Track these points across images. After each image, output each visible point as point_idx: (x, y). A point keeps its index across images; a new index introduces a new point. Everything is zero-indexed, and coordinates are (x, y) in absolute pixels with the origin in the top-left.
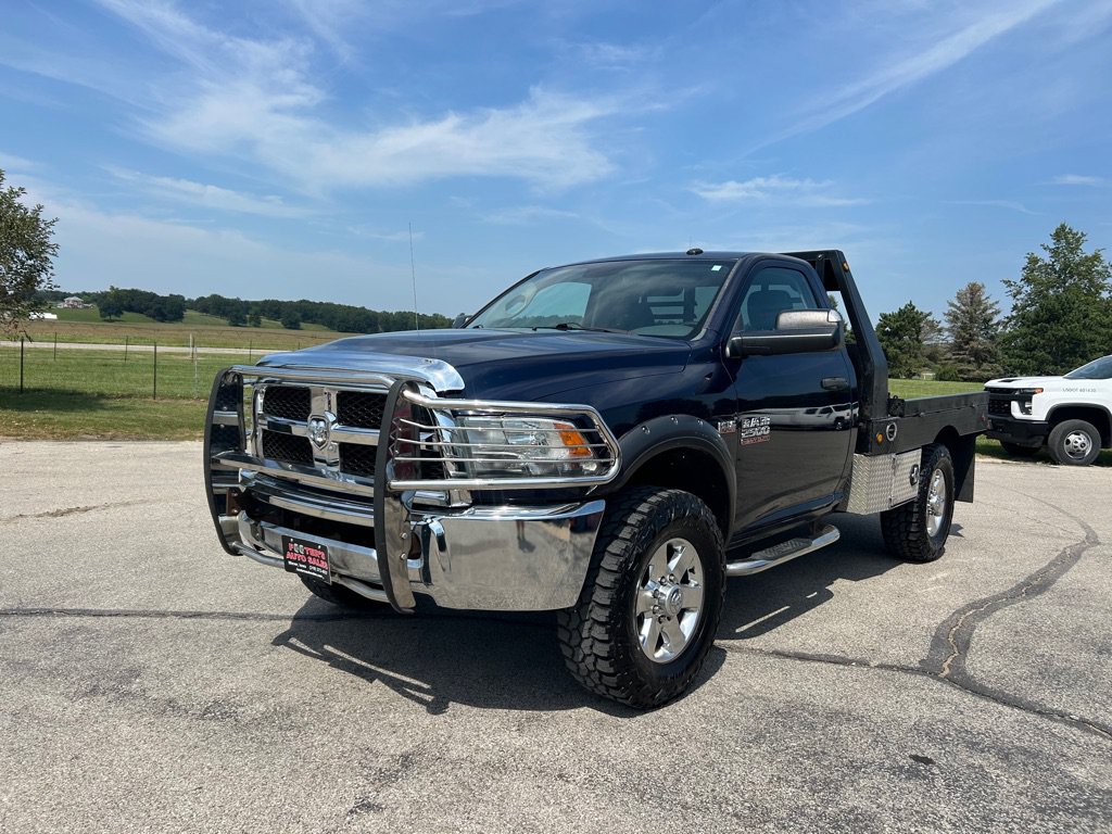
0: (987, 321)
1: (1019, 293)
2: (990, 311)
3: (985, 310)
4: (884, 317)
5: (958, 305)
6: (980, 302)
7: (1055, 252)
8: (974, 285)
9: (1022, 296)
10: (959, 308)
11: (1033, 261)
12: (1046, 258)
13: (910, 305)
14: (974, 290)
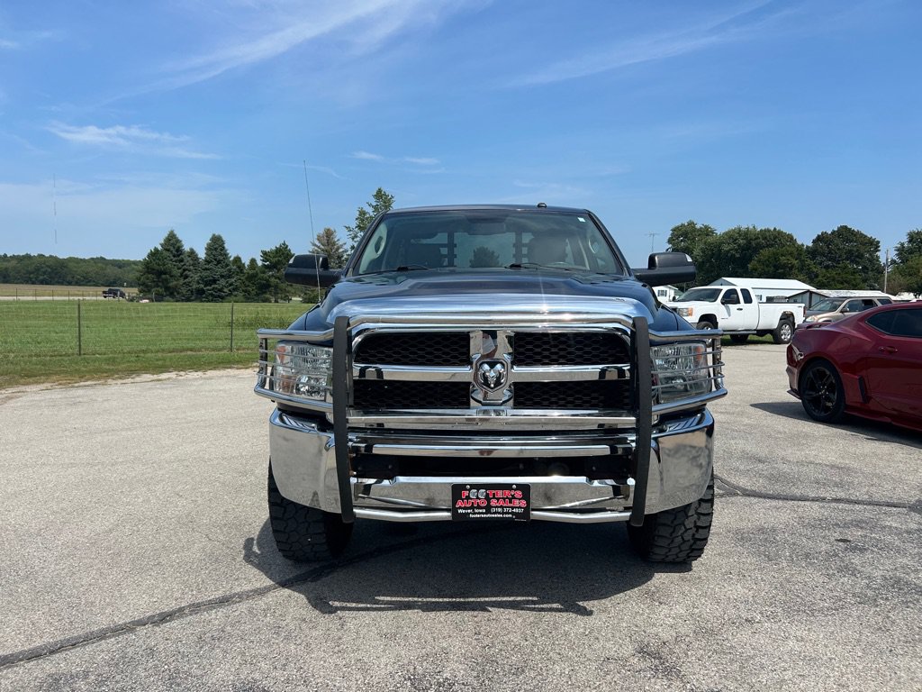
0: (340, 257)
1: (356, 236)
2: (341, 250)
3: (338, 249)
4: (265, 253)
5: (319, 245)
6: (334, 244)
7: (376, 208)
8: (328, 230)
9: (358, 239)
10: (319, 247)
11: (362, 213)
12: (370, 211)
13: (284, 244)
14: (329, 234)
